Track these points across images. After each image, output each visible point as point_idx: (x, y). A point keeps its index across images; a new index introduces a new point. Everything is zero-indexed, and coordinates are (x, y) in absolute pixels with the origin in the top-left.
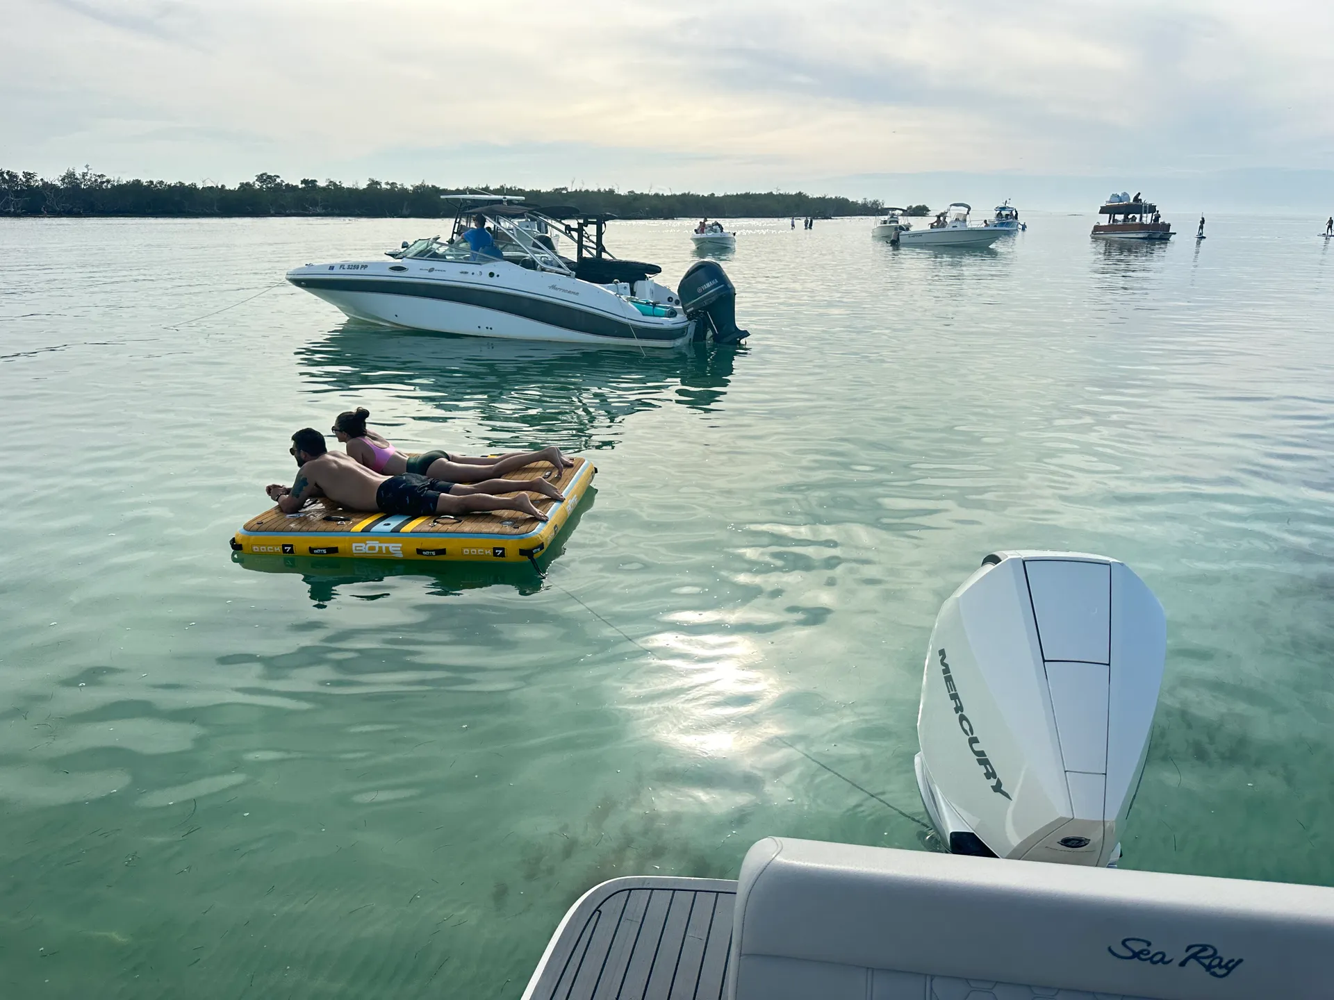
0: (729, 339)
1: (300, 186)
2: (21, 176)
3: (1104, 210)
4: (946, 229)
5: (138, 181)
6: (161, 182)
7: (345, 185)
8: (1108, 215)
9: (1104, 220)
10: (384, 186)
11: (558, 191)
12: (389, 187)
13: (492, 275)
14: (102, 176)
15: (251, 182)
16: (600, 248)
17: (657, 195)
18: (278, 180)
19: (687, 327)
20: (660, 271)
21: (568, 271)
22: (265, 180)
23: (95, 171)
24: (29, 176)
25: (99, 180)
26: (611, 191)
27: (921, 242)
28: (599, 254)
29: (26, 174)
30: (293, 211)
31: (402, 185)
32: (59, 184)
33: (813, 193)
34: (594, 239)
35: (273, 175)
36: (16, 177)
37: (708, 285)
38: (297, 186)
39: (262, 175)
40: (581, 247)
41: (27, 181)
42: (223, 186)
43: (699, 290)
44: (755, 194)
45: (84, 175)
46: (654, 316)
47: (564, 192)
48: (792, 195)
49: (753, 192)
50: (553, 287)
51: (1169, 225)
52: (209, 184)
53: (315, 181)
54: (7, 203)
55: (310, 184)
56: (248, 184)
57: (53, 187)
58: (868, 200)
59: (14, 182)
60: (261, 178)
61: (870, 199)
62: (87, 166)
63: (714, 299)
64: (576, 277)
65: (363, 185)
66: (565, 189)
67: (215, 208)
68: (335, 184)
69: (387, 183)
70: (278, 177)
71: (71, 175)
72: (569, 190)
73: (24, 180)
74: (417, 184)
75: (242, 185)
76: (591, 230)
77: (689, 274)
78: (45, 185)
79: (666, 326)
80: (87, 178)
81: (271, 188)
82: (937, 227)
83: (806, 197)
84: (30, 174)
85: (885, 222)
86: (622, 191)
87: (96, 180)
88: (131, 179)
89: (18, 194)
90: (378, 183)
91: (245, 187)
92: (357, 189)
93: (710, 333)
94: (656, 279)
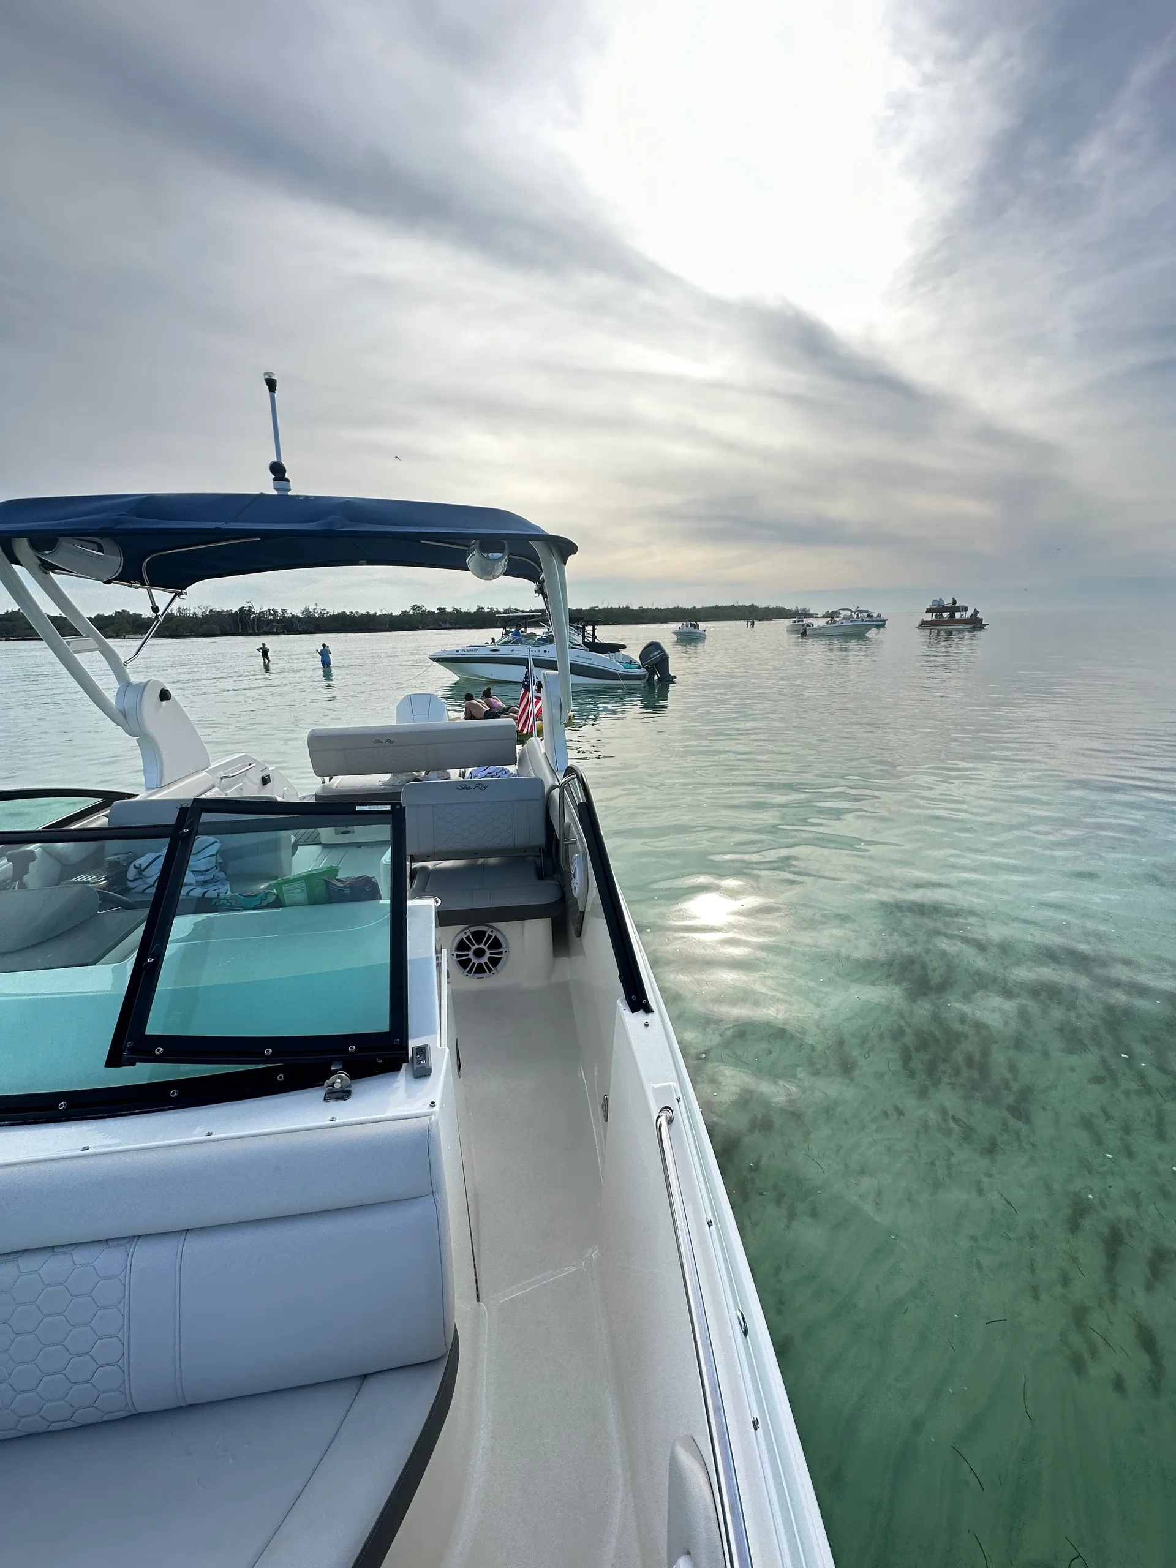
0: (667, 679)
1: (437, 611)
2: (280, 611)
3: (928, 611)
4: (837, 625)
5: (344, 612)
6: (357, 612)
7: (463, 610)
8: (931, 614)
9: (928, 617)
10: (486, 610)
11: (592, 609)
12: (489, 610)
13: (545, 651)
14: (325, 610)
15: (408, 611)
16: (594, 637)
17: (657, 609)
18: (423, 609)
19: (645, 675)
20: (626, 648)
21: (585, 648)
22: (416, 609)
23: (320, 607)
24: (284, 611)
25: (323, 612)
26: (627, 608)
27: (819, 634)
28: (594, 640)
29: (282, 610)
30: (432, 627)
31: (497, 609)
32: (300, 615)
33: (762, 604)
34: (591, 633)
35: (420, 605)
36: (277, 612)
37: (656, 653)
38: (434, 612)
39: (414, 606)
40: (584, 637)
41: (283, 614)
42: (392, 613)
43: (651, 656)
44: (723, 606)
45: (314, 609)
46: (630, 669)
47: (597, 609)
48: (746, 606)
49: (720, 605)
50: (578, 656)
51: (982, 619)
52: (384, 612)
53: (445, 608)
54: (272, 628)
55: (442, 610)
56: (406, 611)
57: (297, 617)
58: (799, 608)
59: (276, 615)
60: (413, 608)
61: (800, 607)
62: (316, 604)
63: (659, 660)
64: (590, 651)
65: (473, 610)
66: (597, 607)
67: (387, 626)
68: (457, 610)
69: (488, 608)
70: (424, 606)
71: (307, 610)
72: (600, 608)
73: (282, 613)
74: (507, 608)
75: (402, 612)
76: (589, 628)
77: (644, 649)
78: (293, 616)
79: (637, 673)
80: (316, 611)
81: (419, 613)
82: (831, 624)
83: (757, 607)
84: (284, 610)
85: (795, 622)
86: (635, 607)
87: (321, 613)
88: (340, 611)
89: (279, 621)
90: (482, 608)
91: (404, 613)
92: (470, 612)
93: (656, 677)
94: (623, 652)
